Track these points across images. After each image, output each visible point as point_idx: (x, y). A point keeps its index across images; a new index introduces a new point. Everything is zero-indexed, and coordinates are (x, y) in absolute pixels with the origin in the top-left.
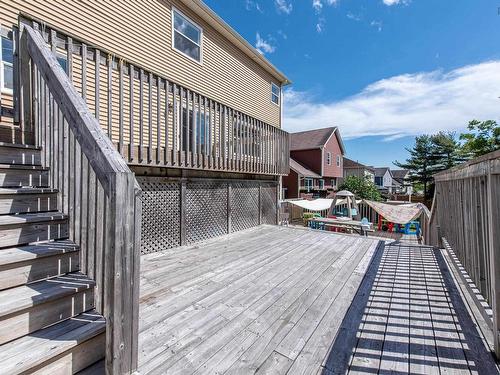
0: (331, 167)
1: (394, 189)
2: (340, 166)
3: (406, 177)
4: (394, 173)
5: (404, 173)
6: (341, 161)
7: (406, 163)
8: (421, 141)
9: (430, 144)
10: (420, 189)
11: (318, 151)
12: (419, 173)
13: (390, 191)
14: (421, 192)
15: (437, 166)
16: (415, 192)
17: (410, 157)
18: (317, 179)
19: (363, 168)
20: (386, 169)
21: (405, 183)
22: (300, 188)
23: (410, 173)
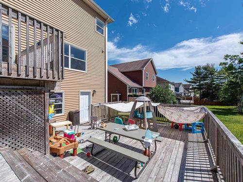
0: (149, 81)
1: (185, 94)
2: (155, 81)
3: (191, 87)
4: (184, 86)
5: (189, 85)
6: (155, 78)
7: (190, 80)
8: (198, 68)
9: (202, 70)
10: (197, 94)
11: (141, 72)
12: (197, 86)
13: (183, 94)
14: (198, 95)
15: (206, 81)
16: (195, 95)
17: (192, 77)
18: (140, 88)
19: (168, 82)
20: (180, 83)
21: (190, 91)
22: (128, 94)
23: (192, 86)
